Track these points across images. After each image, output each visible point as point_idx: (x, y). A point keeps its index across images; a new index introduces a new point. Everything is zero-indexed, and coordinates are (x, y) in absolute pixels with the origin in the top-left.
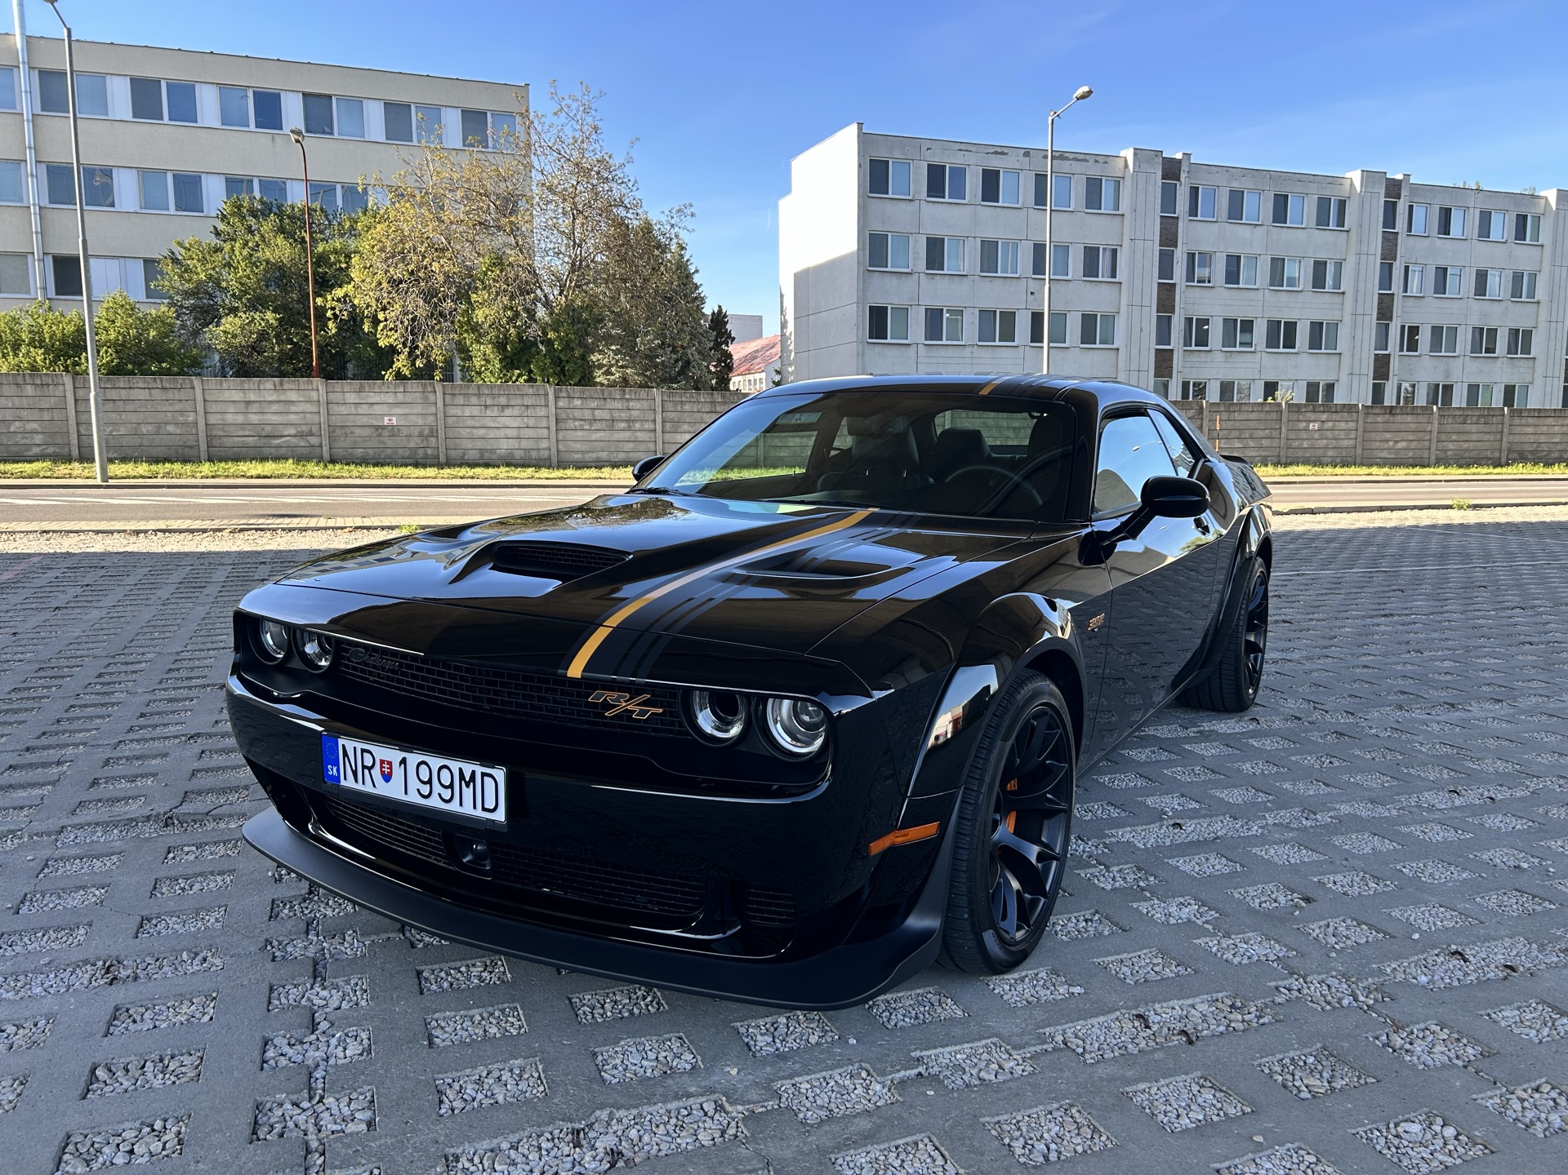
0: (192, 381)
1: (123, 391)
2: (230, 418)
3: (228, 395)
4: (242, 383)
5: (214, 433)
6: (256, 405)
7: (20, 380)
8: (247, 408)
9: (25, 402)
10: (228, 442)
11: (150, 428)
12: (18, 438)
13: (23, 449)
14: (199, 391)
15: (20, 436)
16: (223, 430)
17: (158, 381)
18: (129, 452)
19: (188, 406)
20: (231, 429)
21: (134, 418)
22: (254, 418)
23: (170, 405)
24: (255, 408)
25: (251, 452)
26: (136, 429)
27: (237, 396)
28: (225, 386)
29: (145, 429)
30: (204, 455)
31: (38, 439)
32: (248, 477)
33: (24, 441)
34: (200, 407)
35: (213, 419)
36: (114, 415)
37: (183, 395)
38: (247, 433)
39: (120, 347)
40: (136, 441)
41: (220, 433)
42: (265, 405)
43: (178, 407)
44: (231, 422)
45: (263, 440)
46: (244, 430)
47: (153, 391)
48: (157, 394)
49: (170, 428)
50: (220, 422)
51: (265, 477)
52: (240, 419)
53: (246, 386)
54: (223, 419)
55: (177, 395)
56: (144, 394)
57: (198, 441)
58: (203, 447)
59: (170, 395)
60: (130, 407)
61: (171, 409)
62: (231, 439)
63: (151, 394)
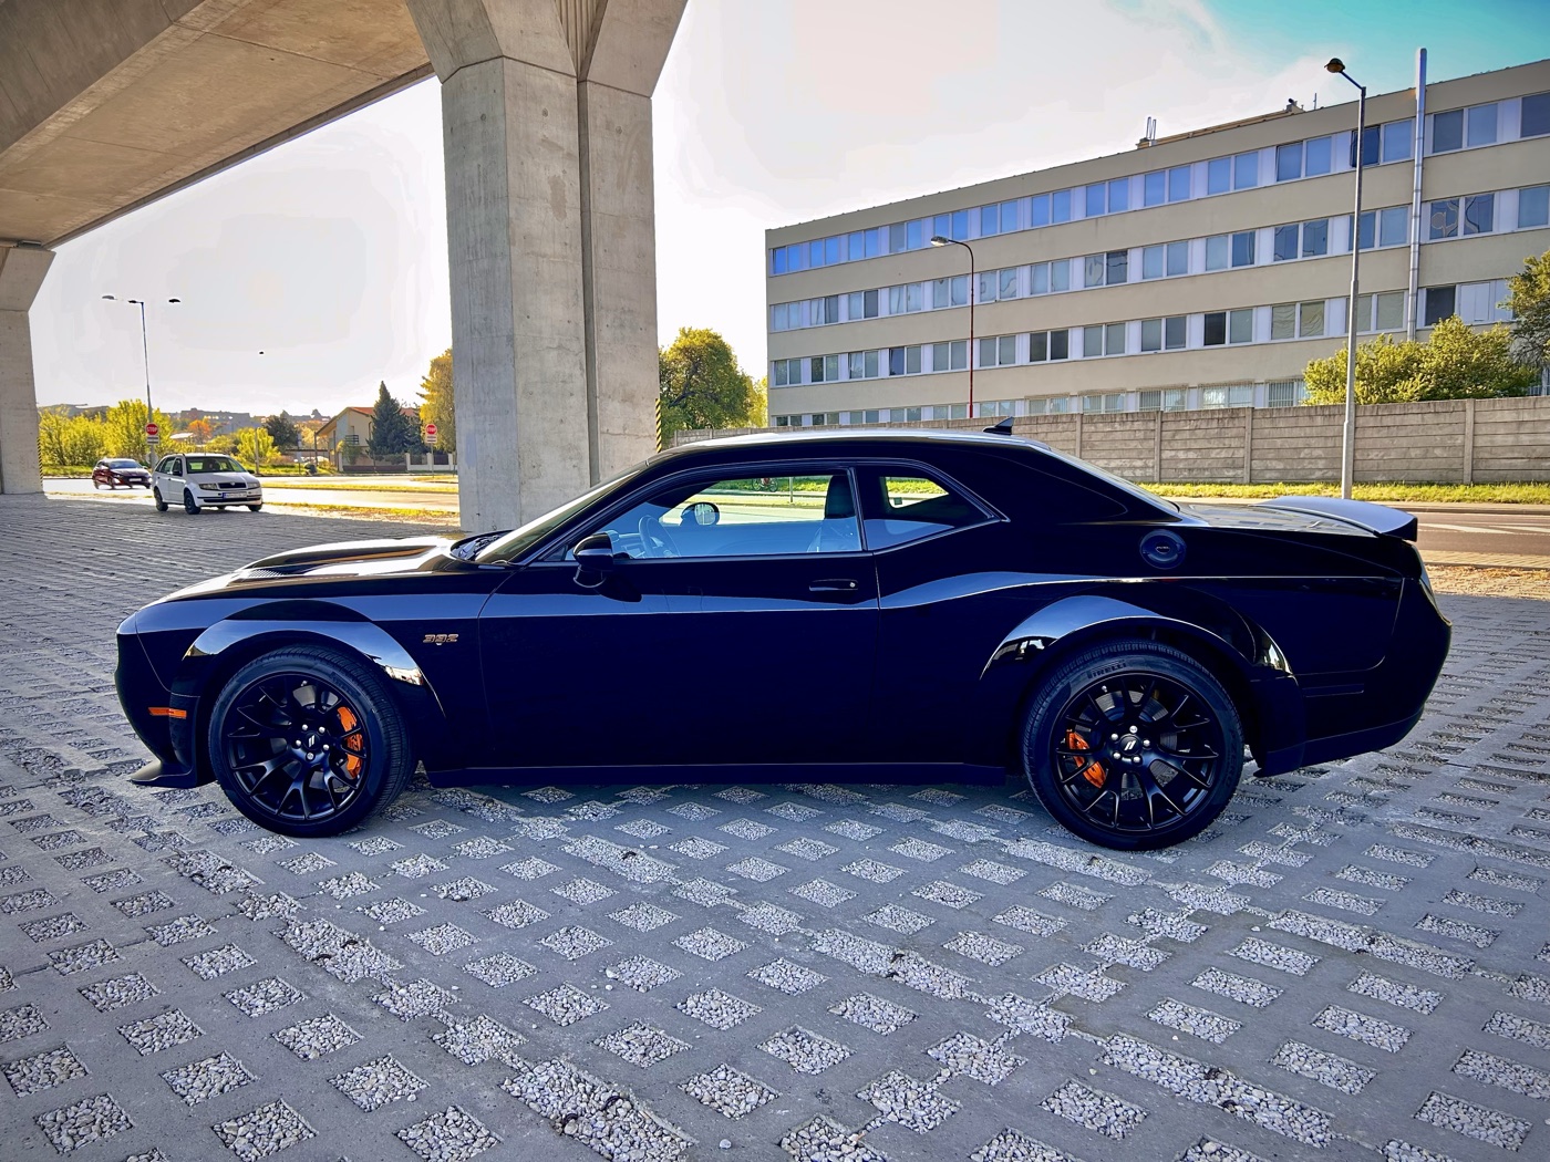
0: (1464, 404)
1: (1398, 418)
2: (1499, 440)
3: (1499, 417)
4: (1516, 402)
5: (1481, 455)
6: (1530, 425)
7: (1313, 412)
8: (1519, 428)
9: (1314, 431)
10: (1495, 464)
11: (1418, 452)
12: (1306, 464)
13: (1308, 472)
14: (1470, 414)
15: (1307, 461)
16: (1491, 453)
17: (1432, 405)
18: (1396, 476)
19: (1457, 429)
20: (1500, 450)
21: (1404, 442)
22: (1525, 439)
23: (1440, 429)
24: (1527, 428)
25: (1518, 476)
26: (1405, 453)
27: (1509, 416)
28: (1498, 406)
29: (1413, 453)
30: (1467, 478)
31: (1321, 464)
32: (1496, 502)
33: (1309, 466)
34: (1469, 431)
35: (1481, 442)
36: (1387, 441)
37: (1454, 418)
38: (1516, 455)
39: (1440, 373)
40: (1403, 465)
41: (1487, 456)
42: (1539, 424)
43: (1448, 430)
44: (1500, 444)
45: (1533, 462)
46: (1513, 452)
47: (1426, 416)
48: (1429, 418)
49: (1438, 452)
50: (1489, 444)
51: (1514, 502)
52: (1510, 440)
53: (1520, 406)
54: (1492, 442)
55: (1448, 418)
56: (1416, 419)
57: (1463, 464)
58: (1468, 469)
59: (1441, 419)
60: (1402, 433)
61: (1440, 432)
62: (1497, 462)
63: (1423, 419)
